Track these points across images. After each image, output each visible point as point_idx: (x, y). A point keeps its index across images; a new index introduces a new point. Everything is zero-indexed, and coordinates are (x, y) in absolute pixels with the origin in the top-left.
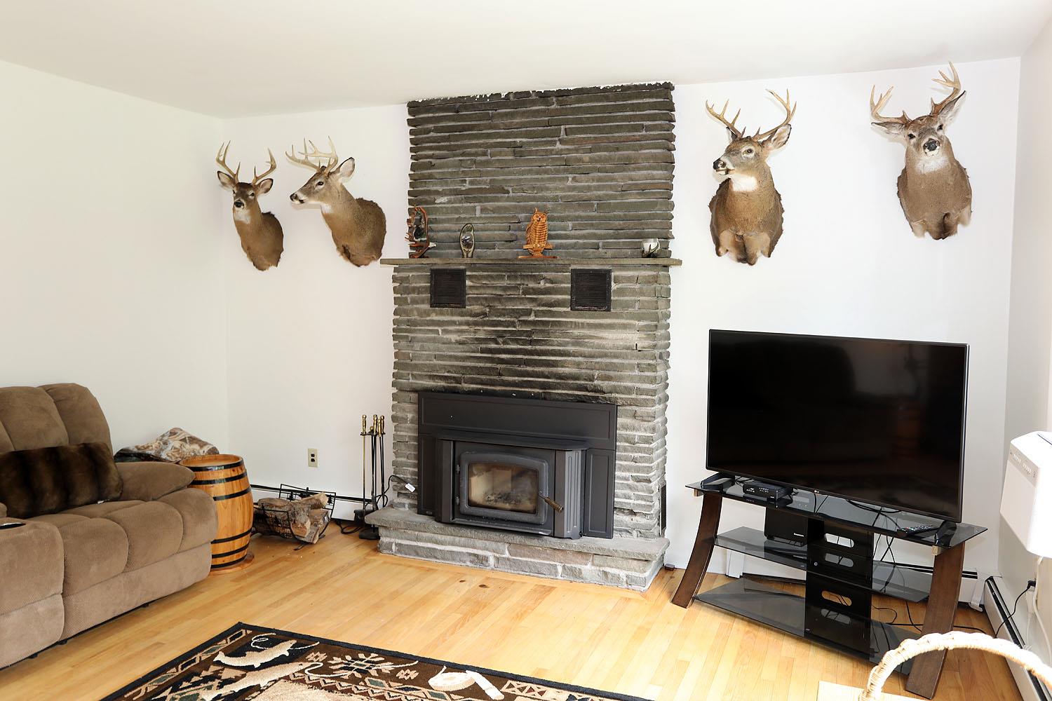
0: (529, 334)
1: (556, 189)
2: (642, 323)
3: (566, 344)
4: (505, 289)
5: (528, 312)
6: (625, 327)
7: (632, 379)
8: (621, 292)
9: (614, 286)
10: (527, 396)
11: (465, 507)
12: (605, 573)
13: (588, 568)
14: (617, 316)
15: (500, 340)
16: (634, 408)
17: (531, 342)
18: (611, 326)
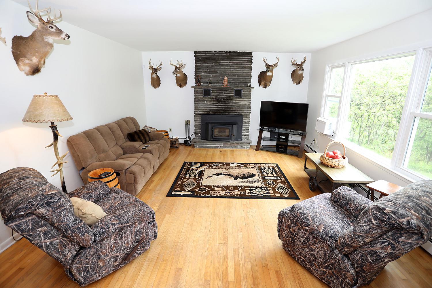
0: (225, 102)
1: (228, 72)
2: (248, 100)
3: (233, 104)
4: (220, 93)
5: (225, 98)
6: (245, 100)
7: (246, 110)
8: (244, 94)
9: (243, 93)
10: (225, 114)
11: (214, 137)
12: (242, 147)
13: (239, 146)
14: (243, 98)
15: (219, 103)
16: (246, 116)
17: (226, 104)
18: (242, 100)
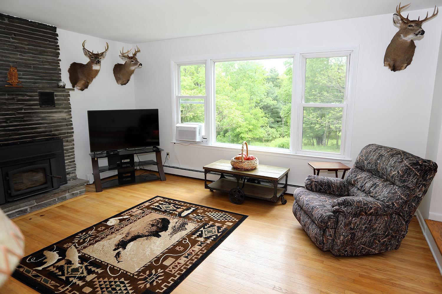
0: (23, 117)
1: (14, 58)
2: (66, 110)
3: (39, 120)
4: (7, 99)
5: (21, 109)
6: (60, 112)
7: (65, 129)
8: (58, 100)
9: (55, 98)
10: (25, 142)
12: (73, 194)
13: (67, 195)
14: (58, 108)
15: (8, 121)
16: (67, 139)
17: (24, 121)
18: (56, 112)
